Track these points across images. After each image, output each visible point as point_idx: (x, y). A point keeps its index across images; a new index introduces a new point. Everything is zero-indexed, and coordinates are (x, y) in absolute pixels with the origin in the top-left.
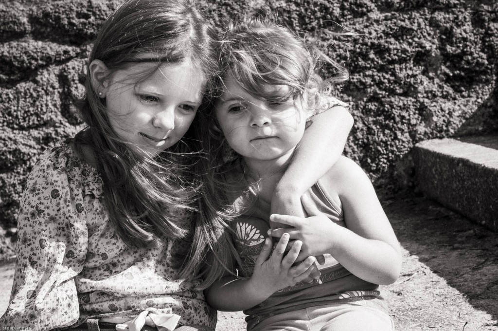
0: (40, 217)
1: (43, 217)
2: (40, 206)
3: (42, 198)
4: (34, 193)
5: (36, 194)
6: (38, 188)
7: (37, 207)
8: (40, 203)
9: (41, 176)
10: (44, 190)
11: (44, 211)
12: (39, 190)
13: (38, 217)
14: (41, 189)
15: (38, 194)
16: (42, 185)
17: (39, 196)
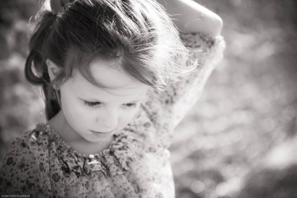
0: (30, 190)
1: (34, 190)
2: (30, 180)
3: (32, 172)
4: (23, 169)
5: (25, 170)
6: (26, 164)
7: (27, 181)
8: (30, 177)
9: (27, 152)
10: (33, 165)
11: (34, 184)
12: (28, 165)
13: (28, 190)
14: (30, 164)
15: (27, 169)
16: (30, 160)
17: (28, 171)
